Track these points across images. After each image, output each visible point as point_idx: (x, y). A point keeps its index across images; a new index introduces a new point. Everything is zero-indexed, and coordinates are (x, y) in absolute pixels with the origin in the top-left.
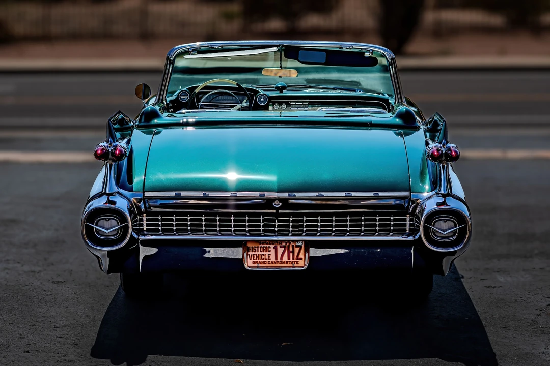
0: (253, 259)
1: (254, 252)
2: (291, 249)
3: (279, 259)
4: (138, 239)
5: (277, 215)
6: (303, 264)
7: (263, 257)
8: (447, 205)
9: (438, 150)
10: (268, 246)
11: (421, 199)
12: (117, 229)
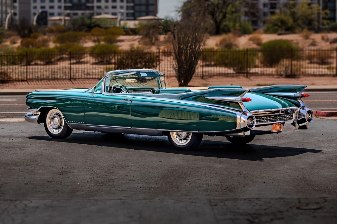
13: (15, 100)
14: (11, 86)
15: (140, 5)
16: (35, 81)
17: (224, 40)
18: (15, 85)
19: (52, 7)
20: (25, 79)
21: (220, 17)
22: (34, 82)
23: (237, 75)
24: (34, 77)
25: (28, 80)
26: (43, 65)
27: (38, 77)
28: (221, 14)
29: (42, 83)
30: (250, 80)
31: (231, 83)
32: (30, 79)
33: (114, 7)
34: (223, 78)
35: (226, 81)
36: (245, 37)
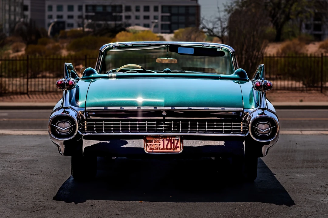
0: (150, 147)
1: (151, 143)
2: (172, 141)
3: (165, 147)
4: (82, 135)
5: (164, 120)
6: (179, 150)
7: (156, 146)
8: (265, 114)
9: (259, 83)
10: (159, 139)
11: (249, 112)
12: (69, 128)
13: (6, 114)
14: (6, 100)
15: (178, 15)
16: (39, 94)
17: (288, 47)
18: (11, 99)
19: (70, 17)
20: (26, 91)
21: (282, 20)
22: (37, 96)
23: (308, 89)
24: (37, 89)
25: (29, 93)
26: (53, 78)
27: (42, 89)
28: (283, 16)
29: (48, 97)
30: (325, 95)
31: (301, 98)
32: (31, 91)
33: (147, 18)
34: (289, 93)
35: (293, 97)
36: (314, 44)
